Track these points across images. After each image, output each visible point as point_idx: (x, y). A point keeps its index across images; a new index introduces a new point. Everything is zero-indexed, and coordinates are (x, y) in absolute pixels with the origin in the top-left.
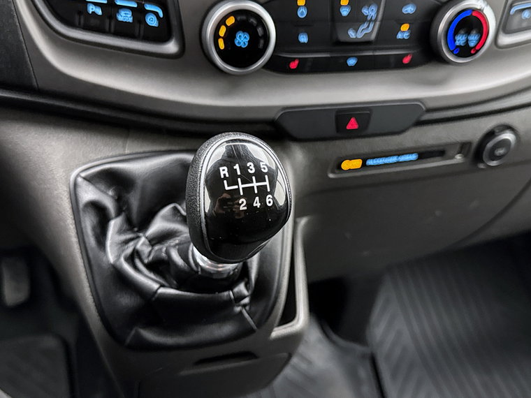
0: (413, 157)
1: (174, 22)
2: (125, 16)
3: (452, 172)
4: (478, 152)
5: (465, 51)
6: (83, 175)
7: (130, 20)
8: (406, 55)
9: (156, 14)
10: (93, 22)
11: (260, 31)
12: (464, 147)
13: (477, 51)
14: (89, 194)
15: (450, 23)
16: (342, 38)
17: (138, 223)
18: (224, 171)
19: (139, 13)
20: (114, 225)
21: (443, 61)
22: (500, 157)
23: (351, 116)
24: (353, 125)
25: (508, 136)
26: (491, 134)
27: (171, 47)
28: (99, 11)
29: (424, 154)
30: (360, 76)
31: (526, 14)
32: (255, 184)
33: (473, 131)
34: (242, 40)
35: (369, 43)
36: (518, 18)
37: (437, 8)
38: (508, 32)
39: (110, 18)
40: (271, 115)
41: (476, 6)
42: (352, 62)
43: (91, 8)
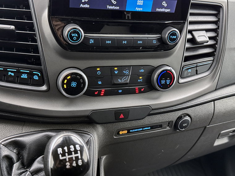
0: (150, 128)
1: (45, 78)
2: (24, 76)
3: (166, 134)
4: (176, 125)
6: (3, 143)
7: (26, 77)
8: (142, 88)
9: (38, 75)
10: (10, 79)
11: (81, 80)
13: (171, 86)
14: (6, 152)
15: (159, 76)
17: (26, 165)
18: (60, 150)
20: (16, 166)
21: (157, 90)
22: (185, 127)
23: (121, 113)
24: (122, 116)
25: (187, 118)
26: (180, 118)
27: (44, 88)
28: (13, 74)
29: (153, 127)
30: (124, 96)
32: (74, 156)
33: (173, 117)
34: (74, 84)
35: (127, 84)
36: (186, 72)
37: (154, 69)
38: (182, 78)
39: (18, 77)
40: (87, 114)
41: (169, 68)
42: (120, 91)
43: (10, 73)
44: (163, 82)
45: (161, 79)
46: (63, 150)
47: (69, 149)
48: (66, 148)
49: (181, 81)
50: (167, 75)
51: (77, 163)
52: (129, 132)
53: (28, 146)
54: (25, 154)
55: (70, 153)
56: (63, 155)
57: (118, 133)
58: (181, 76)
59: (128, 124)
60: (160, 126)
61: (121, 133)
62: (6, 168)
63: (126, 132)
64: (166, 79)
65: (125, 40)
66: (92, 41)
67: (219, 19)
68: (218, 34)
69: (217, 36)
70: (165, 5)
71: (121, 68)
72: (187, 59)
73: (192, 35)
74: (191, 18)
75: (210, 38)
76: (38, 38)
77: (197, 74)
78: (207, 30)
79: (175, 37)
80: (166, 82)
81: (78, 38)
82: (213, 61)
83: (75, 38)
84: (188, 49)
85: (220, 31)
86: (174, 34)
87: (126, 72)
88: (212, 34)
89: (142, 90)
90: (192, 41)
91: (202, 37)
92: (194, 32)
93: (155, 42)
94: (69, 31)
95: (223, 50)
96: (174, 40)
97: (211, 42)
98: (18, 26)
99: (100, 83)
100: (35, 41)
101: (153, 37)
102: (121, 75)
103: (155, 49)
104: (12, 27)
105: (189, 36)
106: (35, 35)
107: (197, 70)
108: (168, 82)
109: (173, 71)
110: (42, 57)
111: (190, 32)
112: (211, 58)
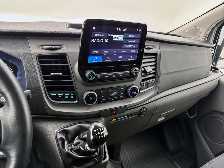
0: (127, 116)
1: (77, 97)
2: (67, 97)
3: (135, 118)
4: (139, 114)
5: (134, 95)
6: (58, 132)
8: (123, 97)
9: (73, 96)
10: (60, 99)
11: (94, 96)
12: (136, 113)
13: (136, 95)
14: (59, 136)
15: (130, 90)
16: (110, 96)
17: (71, 141)
18: (95, 131)
19: (70, 96)
20: (66, 142)
21: (130, 97)
22: (144, 114)
23: (114, 110)
24: (114, 112)
25: (145, 110)
26: (141, 110)
27: (76, 102)
28: (61, 97)
29: (128, 116)
30: (114, 102)
31: (144, 86)
32: (101, 133)
33: (138, 109)
34: (91, 99)
35: (116, 96)
36: (143, 87)
37: (128, 87)
38: (142, 90)
39: (63, 98)
40: (98, 113)
41: (135, 86)
42: (113, 100)
43: (59, 96)
44: (133, 93)
45: (132, 92)
46: (97, 131)
47: (99, 130)
48: (98, 130)
49: (141, 91)
50: (134, 90)
51: (103, 136)
52: (117, 119)
53: (70, 132)
54: (69, 136)
55: (100, 132)
56: (97, 133)
57: (112, 121)
58: (141, 89)
59: (116, 116)
60: (132, 115)
61: (113, 120)
62: (61, 144)
63: (115, 119)
64: (134, 92)
65: (114, 75)
66: (99, 77)
67: (156, 60)
68: (156, 67)
69: (156, 68)
70: (132, 57)
71: (112, 88)
72: (143, 80)
73: (144, 69)
74: (144, 61)
75: (153, 69)
76: (72, 77)
77: (148, 87)
78: (151, 66)
79: (137, 72)
80: (134, 93)
81: (93, 77)
82: (155, 80)
83: (92, 77)
84: (143, 76)
85: (157, 65)
86: (137, 70)
87: (115, 90)
88: (153, 67)
89: (123, 98)
90: (145, 72)
91: (149, 69)
92: (145, 67)
93: (128, 75)
94: (89, 74)
95: (159, 75)
96: (137, 73)
97: (153, 71)
98: (63, 73)
99: (103, 96)
100: (71, 79)
101: (127, 72)
102: (113, 92)
103: (128, 77)
104: (61, 74)
105: (143, 70)
106: (71, 76)
107: (148, 86)
108: (135, 93)
109: (137, 87)
110: (75, 87)
111: (143, 67)
112: (154, 79)
